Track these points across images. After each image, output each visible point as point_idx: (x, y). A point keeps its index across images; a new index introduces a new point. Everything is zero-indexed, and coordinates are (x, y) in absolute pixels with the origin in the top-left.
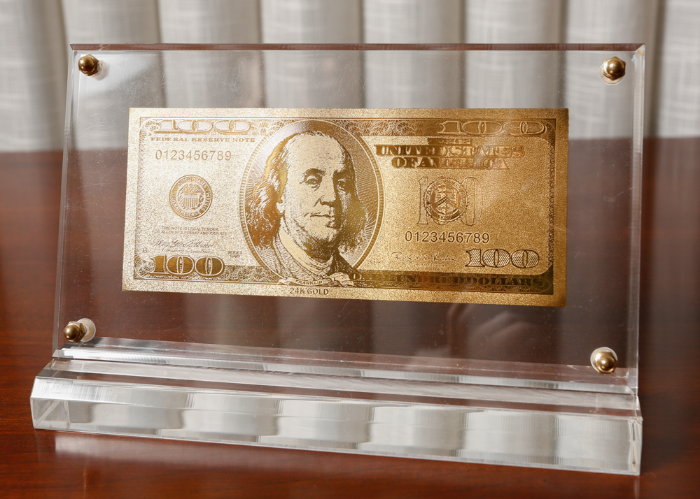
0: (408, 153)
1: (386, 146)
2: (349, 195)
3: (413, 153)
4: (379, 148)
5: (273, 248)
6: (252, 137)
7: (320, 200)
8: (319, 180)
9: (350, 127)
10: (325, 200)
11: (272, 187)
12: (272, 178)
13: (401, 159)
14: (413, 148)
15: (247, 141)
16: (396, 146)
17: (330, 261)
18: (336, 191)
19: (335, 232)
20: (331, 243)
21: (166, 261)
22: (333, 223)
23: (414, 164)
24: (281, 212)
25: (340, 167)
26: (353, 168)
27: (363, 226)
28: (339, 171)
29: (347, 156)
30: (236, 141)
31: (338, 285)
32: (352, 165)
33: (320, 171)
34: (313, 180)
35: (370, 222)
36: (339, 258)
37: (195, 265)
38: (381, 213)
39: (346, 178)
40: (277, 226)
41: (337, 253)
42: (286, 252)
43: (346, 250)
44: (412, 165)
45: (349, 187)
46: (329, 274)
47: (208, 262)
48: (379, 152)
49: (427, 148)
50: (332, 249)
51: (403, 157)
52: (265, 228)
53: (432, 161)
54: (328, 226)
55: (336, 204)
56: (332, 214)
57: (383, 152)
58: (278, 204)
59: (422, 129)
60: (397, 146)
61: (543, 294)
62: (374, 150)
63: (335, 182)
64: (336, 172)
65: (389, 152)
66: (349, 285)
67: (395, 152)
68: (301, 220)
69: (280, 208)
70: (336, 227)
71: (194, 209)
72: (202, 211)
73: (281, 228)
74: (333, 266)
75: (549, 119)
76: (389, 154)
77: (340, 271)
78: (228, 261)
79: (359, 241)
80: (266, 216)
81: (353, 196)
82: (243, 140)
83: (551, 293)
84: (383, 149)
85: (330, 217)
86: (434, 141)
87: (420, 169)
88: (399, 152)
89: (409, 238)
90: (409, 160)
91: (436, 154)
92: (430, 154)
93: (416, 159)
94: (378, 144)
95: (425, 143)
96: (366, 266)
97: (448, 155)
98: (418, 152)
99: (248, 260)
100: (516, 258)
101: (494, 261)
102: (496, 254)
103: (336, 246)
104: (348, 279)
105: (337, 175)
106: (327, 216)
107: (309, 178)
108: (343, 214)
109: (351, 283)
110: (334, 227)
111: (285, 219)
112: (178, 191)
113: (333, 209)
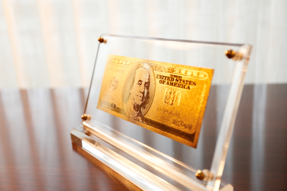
0: (164, 78)
2: (147, 91)
5: (127, 104)
8: (141, 84)
9: (152, 67)
10: (141, 91)
13: (162, 80)
17: (138, 112)
18: (144, 89)
20: (139, 106)
22: (141, 99)
23: (165, 83)
24: (131, 93)
25: (147, 81)
27: (148, 102)
29: (149, 77)
31: (138, 121)
32: (150, 80)
34: (140, 83)
36: (140, 112)
37: (110, 105)
39: (148, 85)
41: (140, 110)
42: (129, 106)
43: (143, 109)
45: (148, 88)
46: (137, 116)
47: (113, 105)
49: (169, 78)
50: (139, 108)
52: (126, 97)
55: (144, 93)
56: (142, 96)
58: (130, 90)
59: (169, 70)
60: (162, 76)
62: (156, 76)
63: (145, 86)
68: (134, 96)
73: (130, 98)
74: (138, 114)
76: (159, 78)
77: (140, 116)
79: (146, 107)
81: (148, 91)
84: (158, 76)
86: (172, 76)
87: (166, 85)
88: (162, 78)
89: (158, 109)
90: (164, 81)
91: (171, 80)
92: (169, 80)
93: (165, 81)
94: (157, 74)
95: (169, 76)
96: (146, 116)
97: (174, 82)
98: (167, 79)
99: (121, 106)
100: (186, 126)
101: (179, 124)
102: (180, 122)
103: (141, 107)
104: (141, 119)
105: (146, 83)
106: (140, 97)
107: (139, 83)
108: (144, 97)
109: (142, 121)
110: (141, 101)
111: (131, 95)
112: (112, 81)
113: (142, 94)
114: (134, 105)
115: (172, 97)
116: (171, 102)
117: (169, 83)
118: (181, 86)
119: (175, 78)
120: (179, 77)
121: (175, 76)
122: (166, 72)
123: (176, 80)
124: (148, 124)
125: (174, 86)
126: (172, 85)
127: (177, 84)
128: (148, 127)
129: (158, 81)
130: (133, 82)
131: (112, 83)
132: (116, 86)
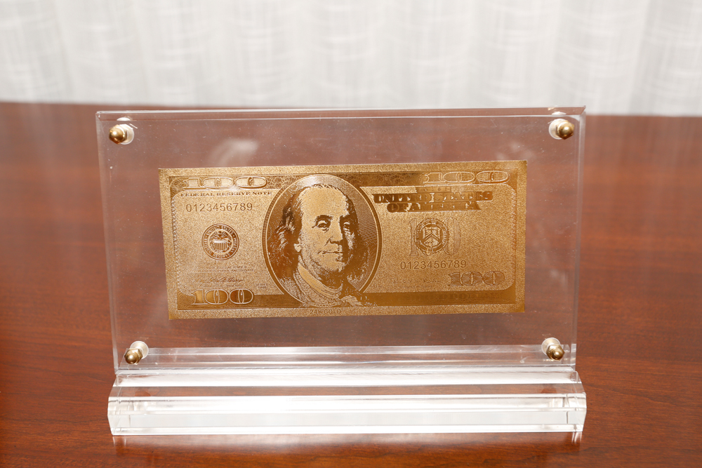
0: (400, 200)
1: (382, 195)
3: (404, 199)
4: (376, 196)
5: (294, 280)
6: (270, 190)
7: (329, 240)
8: (328, 225)
10: (333, 240)
11: (290, 231)
12: (289, 224)
13: (394, 205)
14: (404, 196)
15: (265, 194)
16: (389, 194)
17: (341, 288)
18: (343, 232)
19: (343, 265)
20: (341, 273)
21: (204, 294)
22: (342, 258)
23: (405, 209)
24: (299, 251)
25: (346, 213)
26: (355, 213)
27: (367, 259)
28: (344, 216)
29: (350, 204)
31: (349, 305)
32: (354, 211)
33: (328, 217)
34: (323, 224)
36: (348, 285)
37: (229, 297)
38: (380, 248)
39: (351, 221)
40: (296, 262)
41: (346, 282)
42: (304, 282)
43: (353, 278)
47: (240, 293)
48: (377, 200)
49: (415, 195)
50: (342, 278)
51: (396, 203)
52: (286, 264)
53: (419, 206)
54: (338, 261)
55: (344, 243)
56: (341, 250)
57: (380, 200)
58: (295, 245)
59: (411, 180)
60: (392, 195)
62: (371, 198)
63: (342, 225)
64: (341, 217)
65: (385, 200)
66: (357, 305)
67: (390, 200)
68: (315, 256)
69: (297, 248)
70: (345, 261)
72: (231, 253)
73: (299, 264)
74: (342, 292)
76: (385, 202)
77: (350, 294)
78: (257, 292)
79: (363, 271)
80: (286, 255)
81: (356, 236)
83: (515, 303)
84: (380, 197)
85: (339, 253)
87: (411, 212)
88: (393, 200)
90: (400, 205)
91: (423, 200)
92: (418, 200)
93: (407, 205)
94: (375, 193)
95: (414, 191)
96: (370, 290)
97: (432, 200)
98: (408, 199)
99: (273, 290)
100: (487, 278)
101: (470, 280)
102: (472, 276)
103: (345, 275)
104: (356, 300)
105: (342, 220)
106: (336, 252)
107: (320, 223)
108: (349, 250)
110: (342, 261)
111: (302, 257)
112: (209, 238)
113: (341, 246)
119: (432, 194)
124: (380, 305)
126: (429, 210)
128: (385, 310)
129: (382, 208)
130: (298, 226)
131: (212, 243)
132: (232, 246)
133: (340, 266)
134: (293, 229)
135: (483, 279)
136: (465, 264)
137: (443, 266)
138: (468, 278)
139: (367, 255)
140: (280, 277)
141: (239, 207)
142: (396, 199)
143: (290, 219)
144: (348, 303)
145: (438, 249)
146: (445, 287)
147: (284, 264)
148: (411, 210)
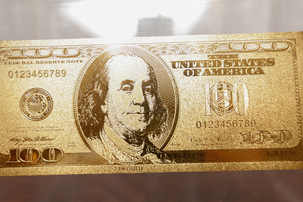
0: (195, 65)
1: (178, 62)
2: (154, 97)
3: (198, 65)
4: (174, 63)
5: (100, 139)
6: (82, 59)
7: (132, 101)
8: (132, 88)
9: (152, 50)
10: (135, 102)
11: (98, 94)
12: (97, 88)
13: (189, 70)
14: (198, 63)
15: (77, 62)
16: (185, 61)
17: (143, 146)
18: (144, 95)
19: (145, 124)
20: (142, 133)
21: (18, 153)
22: (143, 118)
23: (199, 74)
24: (105, 112)
25: (147, 78)
26: (155, 78)
27: (166, 119)
28: (146, 81)
29: (151, 70)
30: (69, 62)
31: (150, 162)
32: (155, 76)
33: (132, 82)
34: (127, 88)
35: (170, 116)
37: (40, 155)
38: (178, 109)
39: (151, 85)
40: (102, 122)
41: (148, 139)
42: (110, 140)
43: (154, 136)
44: (198, 74)
46: (142, 155)
47: (51, 151)
48: (174, 67)
49: (208, 62)
50: (144, 137)
51: (191, 69)
52: (94, 124)
54: (140, 121)
55: (145, 105)
56: (143, 111)
57: (177, 66)
58: (102, 106)
59: (203, 49)
60: (187, 62)
61: (297, 160)
62: (170, 65)
64: (143, 82)
65: (181, 66)
66: (157, 162)
67: (185, 66)
68: (120, 117)
69: (104, 109)
70: (146, 121)
71: (39, 113)
72: (45, 114)
73: (105, 124)
74: (144, 149)
75: (291, 39)
76: (181, 67)
77: (151, 152)
78: (66, 150)
79: (163, 130)
80: (94, 115)
81: (156, 98)
82: (74, 62)
84: (177, 64)
85: (141, 114)
86: (212, 57)
87: (204, 77)
88: (188, 66)
89: (199, 126)
90: (195, 71)
91: (214, 65)
92: (210, 66)
93: (200, 70)
94: (173, 60)
95: (206, 58)
96: (169, 148)
97: (222, 66)
98: (202, 65)
99: (81, 149)
100: (276, 137)
101: (260, 139)
102: (261, 134)
103: (147, 134)
104: (156, 158)
105: (144, 84)
106: (139, 113)
107: (124, 86)
108: (150, 111)
109: (159, 160)
110: (144, 121)
111: (108, 117)
112: (27, 100)
113: (143, 108)
114: (124, 135)
115: (226, 95)
116: (227, 104)
117: (211, 71)
118: (241, 72)
119: (222, 61)
120: (231, 56)
121: (220, 57)
122: (196, 53)
123: (226, 62)
124: (179, 162)
125: (225, 74)
126: (220, 74)
127: (230, 69)
128: (184, 167)
129: (178, 73)
130: (105, 88)
131: (29, 105)
132: (46, 108)
133: (142, 126)
134: (101, 92)
135: (272, 137)
136: (255, 123)
137: (235, 125)
138: (258, 137)
139: (166, 116)
140: (87, 136)
141: (55, 73)
142: (191, 66)
143: (99, 83)
144: (149, 160)
145: (230, 109)
146: (238, 144)
147: (92, 124)
148: (204, 75)
